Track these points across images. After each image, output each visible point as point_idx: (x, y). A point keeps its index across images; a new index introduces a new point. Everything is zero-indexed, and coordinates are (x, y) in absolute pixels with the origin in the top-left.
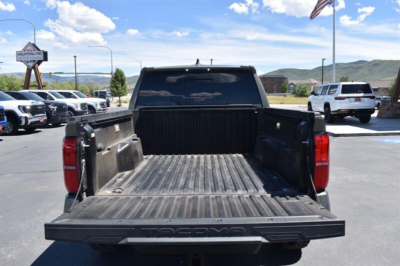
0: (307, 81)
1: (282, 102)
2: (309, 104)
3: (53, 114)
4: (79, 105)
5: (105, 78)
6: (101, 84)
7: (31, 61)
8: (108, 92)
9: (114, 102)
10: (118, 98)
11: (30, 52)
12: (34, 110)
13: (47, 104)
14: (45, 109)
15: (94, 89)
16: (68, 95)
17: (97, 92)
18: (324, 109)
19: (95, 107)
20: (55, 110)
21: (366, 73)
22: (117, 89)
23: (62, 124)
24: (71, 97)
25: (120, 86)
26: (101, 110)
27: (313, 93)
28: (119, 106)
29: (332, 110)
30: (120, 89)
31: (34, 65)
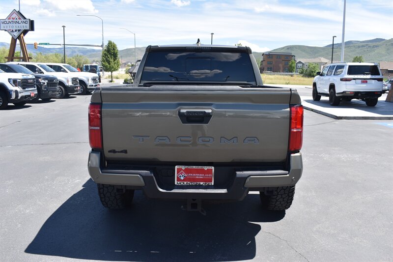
0: (316, 60)
1: (288, 82)
2: (315, 85)
3: (43, 89)
4: (70, 80)
5: (94, 50)
6: (90, 56)
7: (16, 31)
8: (99, 67)
9: (105, 77)
10: (110, 73)
11: (15, 20)
12: (25, 84)
13: (37, 78)
14: (36, 83)
15: (82, 62)
16: (58, 69)
17: (88, 66)
18: (329, 91)
19: (87, 82)
20: (46, 84)
21: (383, 53)
22: (109, 64)
23: (52, 100)
24: (61, 71)
25: (112, 60)
26: (93, 86)
27: (319, 73)
28: (111, 81)
29: (337, 92)
30: (112, 64)
31: (20, 36)
